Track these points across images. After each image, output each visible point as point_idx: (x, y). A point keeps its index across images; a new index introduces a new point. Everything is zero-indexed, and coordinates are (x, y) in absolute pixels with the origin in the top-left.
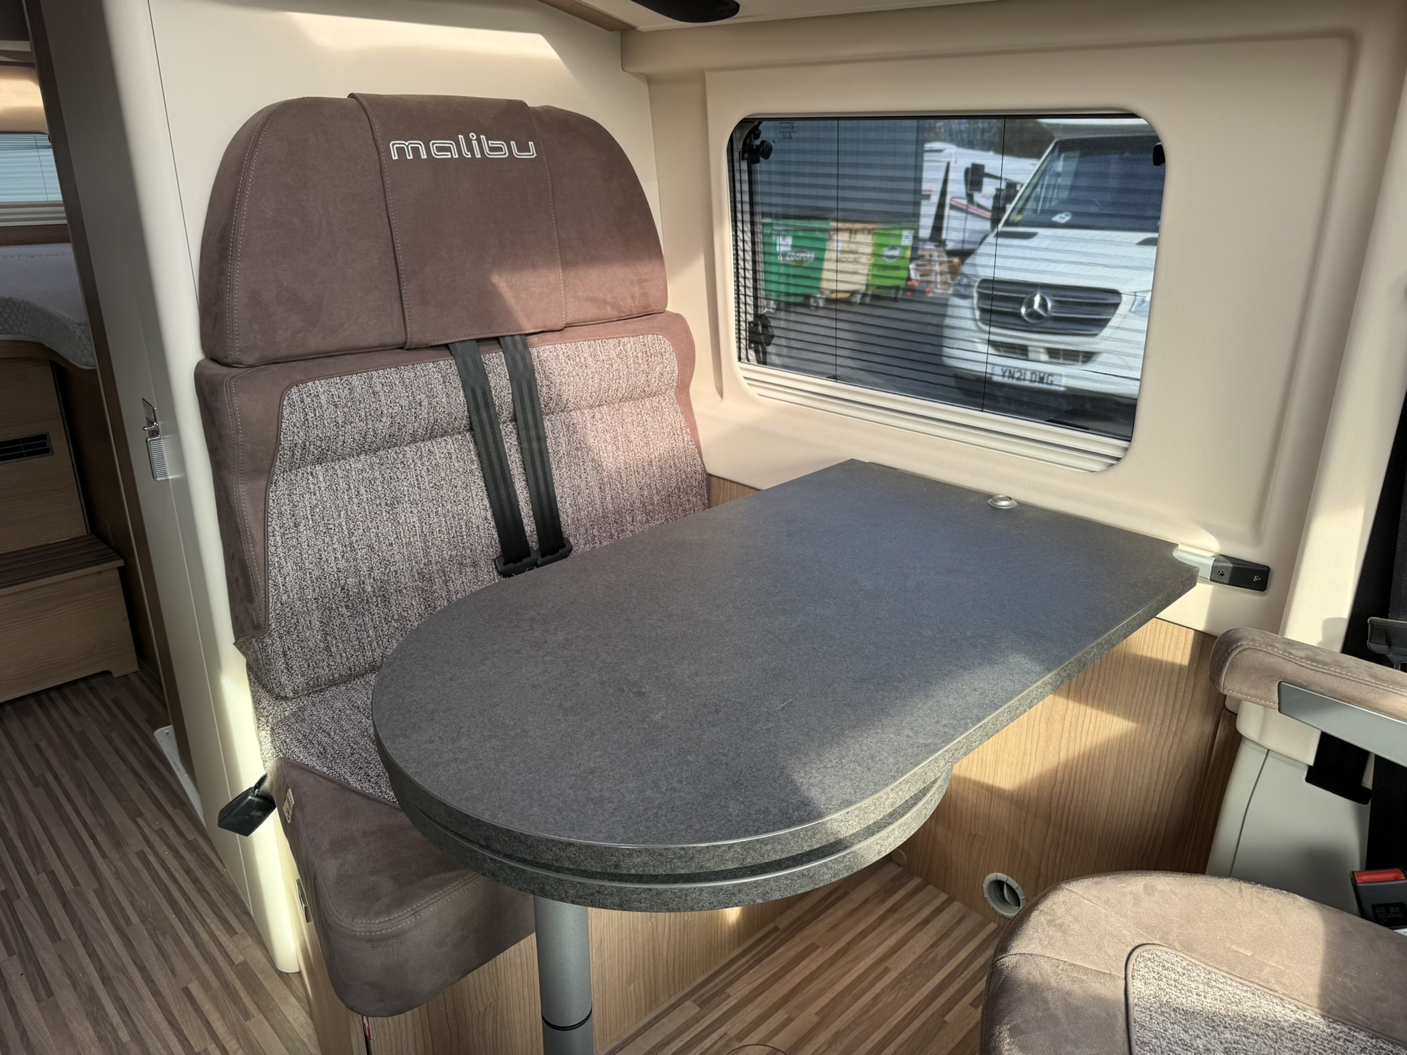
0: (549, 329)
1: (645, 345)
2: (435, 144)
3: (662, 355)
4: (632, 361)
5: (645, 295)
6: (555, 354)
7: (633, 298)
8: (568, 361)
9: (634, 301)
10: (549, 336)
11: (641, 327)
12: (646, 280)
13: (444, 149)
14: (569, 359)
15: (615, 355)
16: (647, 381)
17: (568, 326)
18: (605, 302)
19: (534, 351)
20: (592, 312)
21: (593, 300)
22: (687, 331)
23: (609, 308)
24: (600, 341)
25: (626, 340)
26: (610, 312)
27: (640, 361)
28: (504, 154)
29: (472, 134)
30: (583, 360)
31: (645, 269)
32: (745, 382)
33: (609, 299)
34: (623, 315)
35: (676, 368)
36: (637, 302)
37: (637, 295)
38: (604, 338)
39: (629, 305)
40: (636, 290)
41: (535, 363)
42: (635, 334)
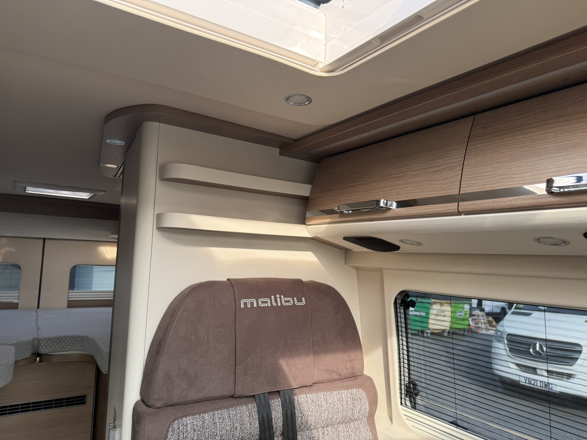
0: (304, 385)
1: (352, 394)
2: (260, 300)
3: (361, 400)
4: (345, 403)
5: (353, 367)
6: (306, 399)
7: (347, 369)
8: (313, 404)
9: (347, 371)
10: (304, 389)
11: (350, 384)
12: (353, 360)
13: (265, 302)
14: (313, 402)
15: (336, 400)
16: (353, 413)
17: (314, 383)
18: (333, 372)
19: (296, 398)
20: (327, 376)
21: (327, 370)
22: (374, 386)
23: (334, 374)
24: (329, 393)
25: (342, 391)
26: (335, 376)
27: (349, 403)
28: (291, 303)
29: (278, 295)
30: (320, 402)
31: (353, 355)
32: (404, 417)
33: (335, 370)
34: (341, 377)
35: (368, 407)
36: (348, 371)
37: (349, 367)
38: (331, 390)
39: (345, 372)
40: (349, 365)
41: (296, 405)
42: (347, 388)
